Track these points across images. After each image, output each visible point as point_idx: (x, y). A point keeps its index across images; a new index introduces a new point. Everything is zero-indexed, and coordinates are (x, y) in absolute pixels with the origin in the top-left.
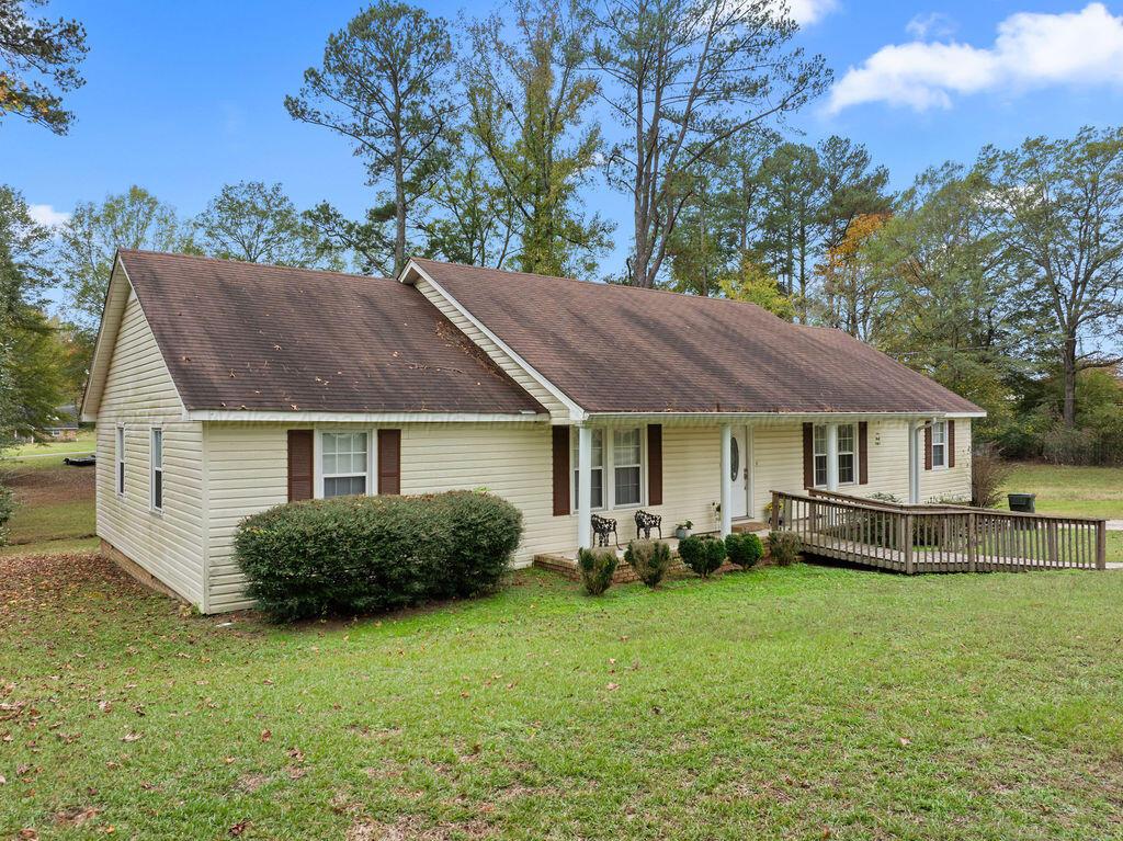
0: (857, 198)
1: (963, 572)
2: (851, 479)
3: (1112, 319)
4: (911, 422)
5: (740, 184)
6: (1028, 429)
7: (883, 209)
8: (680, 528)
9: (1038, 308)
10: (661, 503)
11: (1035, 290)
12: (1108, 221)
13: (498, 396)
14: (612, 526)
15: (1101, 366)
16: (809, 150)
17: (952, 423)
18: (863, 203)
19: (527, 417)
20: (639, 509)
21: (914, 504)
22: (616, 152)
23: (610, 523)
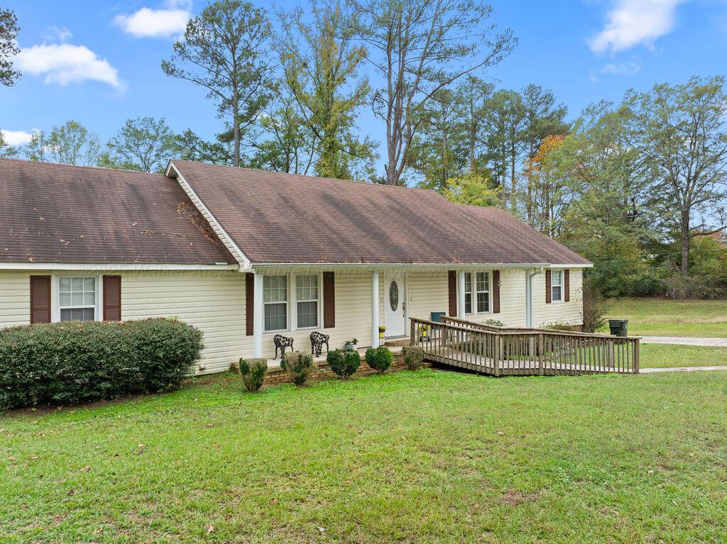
0: (545, 125)
1: (535, 375)
2: (487, 310)
3: (713, 203)
4: (527, 270)
5: (470, 116)
6: (657, 277)
7: (563, 131)
8: (348, 343)
9: (666, 197)
10: (334, 327)
11: (664, 185)
12: (709, 138)
13: (203, 253)
14: (290, 342)
15: (705, 234)
16: (515, 94)
17: (567, 271)
18: (549, 128)
19: (221, 266)
20: (313, 331)
21: (529, 327)
22: (378, 94)
23: (289, 340)
